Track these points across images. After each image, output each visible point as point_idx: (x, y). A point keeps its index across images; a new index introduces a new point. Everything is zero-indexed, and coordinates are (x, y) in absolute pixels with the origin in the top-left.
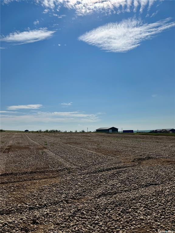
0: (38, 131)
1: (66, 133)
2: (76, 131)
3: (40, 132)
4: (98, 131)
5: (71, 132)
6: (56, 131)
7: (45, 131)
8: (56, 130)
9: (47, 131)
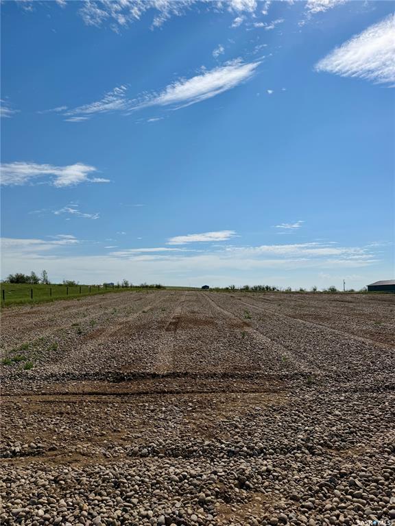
0: (227, 289)
1: (289, 292)
2: (315, 290)
3: (233, 290)
5: (301, 290)
6: (267, 288)
7: (242, 287)
8: (265, 286)
9: (246, 289)
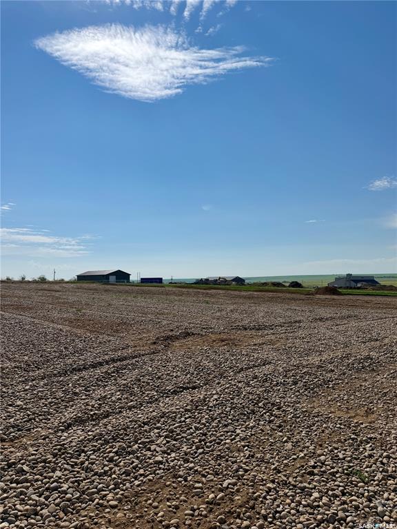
4: (82, 278)
